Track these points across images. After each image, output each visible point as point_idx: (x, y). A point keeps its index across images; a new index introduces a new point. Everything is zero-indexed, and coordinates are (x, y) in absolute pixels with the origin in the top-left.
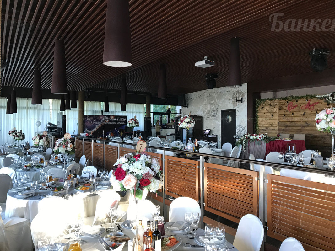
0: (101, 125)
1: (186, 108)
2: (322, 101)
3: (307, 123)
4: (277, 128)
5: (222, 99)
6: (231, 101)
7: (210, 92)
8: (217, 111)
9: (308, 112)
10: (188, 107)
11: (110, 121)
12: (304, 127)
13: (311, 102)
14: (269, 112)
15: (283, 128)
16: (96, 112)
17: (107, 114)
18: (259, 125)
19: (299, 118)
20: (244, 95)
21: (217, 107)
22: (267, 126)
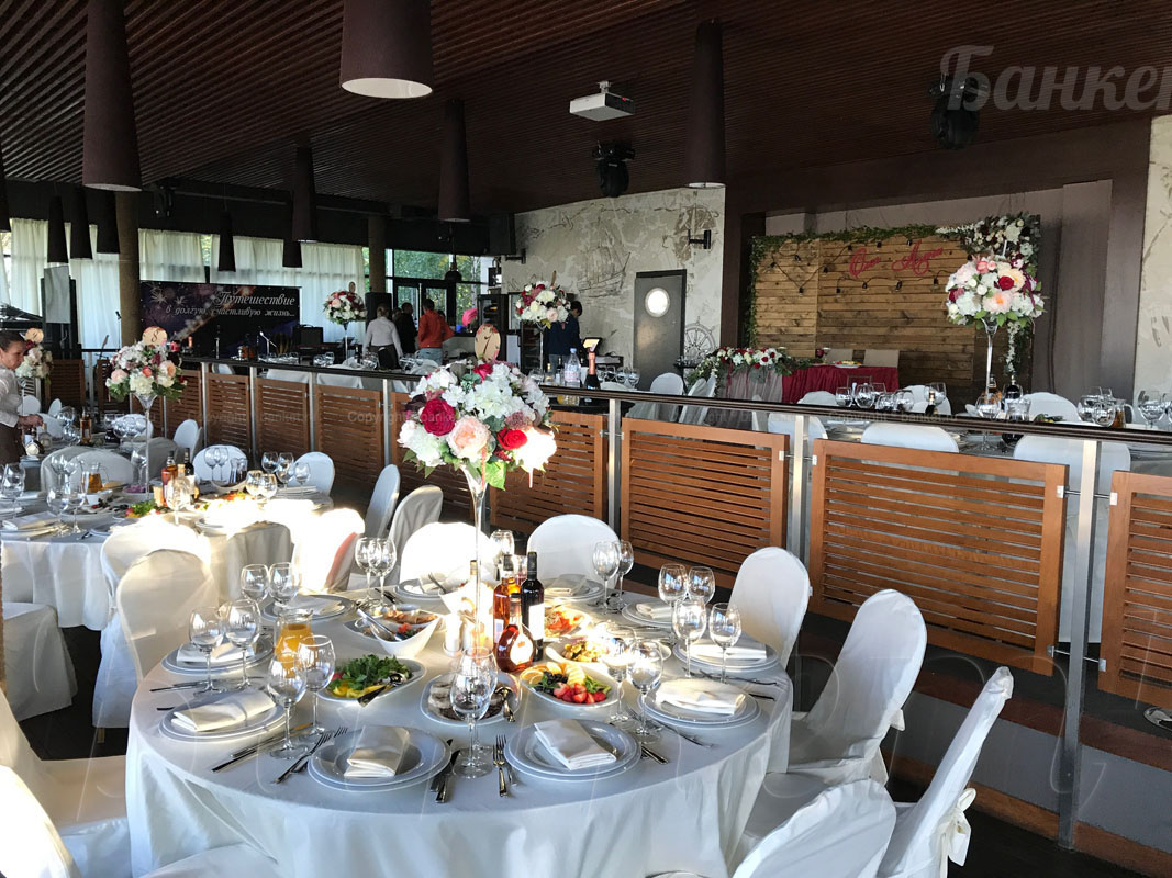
0: (204, 319)
1: (518, 263)
2: (952, 245)
3: (905, 316)
4: (813, 331)
5: (641, 233)
6: (669, 243)
7: (602, 210)
8: (625, 275)
9: (913, 281)
10: (523, 259)
11: (237, 306)
12: (896, 327)
13: (922, 248)
14: (790, 280)
15: (834, 331)
16: (184, 270)
17: (227, 279)
18: (759, 322)
19: (881, 298)
20: (712, 223)
21: (623, 259)
22: (785, 324)
